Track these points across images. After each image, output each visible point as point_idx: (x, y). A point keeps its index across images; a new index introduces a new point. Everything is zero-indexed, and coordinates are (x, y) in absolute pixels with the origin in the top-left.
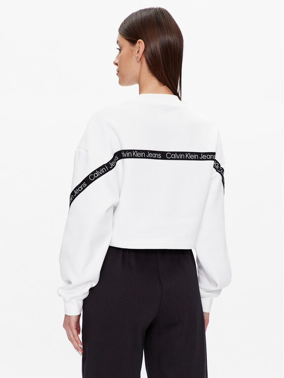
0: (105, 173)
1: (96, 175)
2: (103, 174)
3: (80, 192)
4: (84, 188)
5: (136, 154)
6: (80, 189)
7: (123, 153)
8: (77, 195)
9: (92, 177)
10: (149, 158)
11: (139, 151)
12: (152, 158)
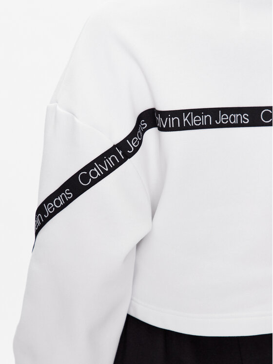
0: (117, 165)
1: (94, 174)
2: (111, 170)
3: (57, 211)
4: (67, 203)
5: (189, 119)
6: (58, 203)
7: (159, 119)
8: (51, 216)
9: (85, 178)
10: (221, 126)
11: (198, 112)
12: (229, 125)
